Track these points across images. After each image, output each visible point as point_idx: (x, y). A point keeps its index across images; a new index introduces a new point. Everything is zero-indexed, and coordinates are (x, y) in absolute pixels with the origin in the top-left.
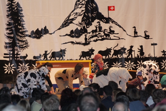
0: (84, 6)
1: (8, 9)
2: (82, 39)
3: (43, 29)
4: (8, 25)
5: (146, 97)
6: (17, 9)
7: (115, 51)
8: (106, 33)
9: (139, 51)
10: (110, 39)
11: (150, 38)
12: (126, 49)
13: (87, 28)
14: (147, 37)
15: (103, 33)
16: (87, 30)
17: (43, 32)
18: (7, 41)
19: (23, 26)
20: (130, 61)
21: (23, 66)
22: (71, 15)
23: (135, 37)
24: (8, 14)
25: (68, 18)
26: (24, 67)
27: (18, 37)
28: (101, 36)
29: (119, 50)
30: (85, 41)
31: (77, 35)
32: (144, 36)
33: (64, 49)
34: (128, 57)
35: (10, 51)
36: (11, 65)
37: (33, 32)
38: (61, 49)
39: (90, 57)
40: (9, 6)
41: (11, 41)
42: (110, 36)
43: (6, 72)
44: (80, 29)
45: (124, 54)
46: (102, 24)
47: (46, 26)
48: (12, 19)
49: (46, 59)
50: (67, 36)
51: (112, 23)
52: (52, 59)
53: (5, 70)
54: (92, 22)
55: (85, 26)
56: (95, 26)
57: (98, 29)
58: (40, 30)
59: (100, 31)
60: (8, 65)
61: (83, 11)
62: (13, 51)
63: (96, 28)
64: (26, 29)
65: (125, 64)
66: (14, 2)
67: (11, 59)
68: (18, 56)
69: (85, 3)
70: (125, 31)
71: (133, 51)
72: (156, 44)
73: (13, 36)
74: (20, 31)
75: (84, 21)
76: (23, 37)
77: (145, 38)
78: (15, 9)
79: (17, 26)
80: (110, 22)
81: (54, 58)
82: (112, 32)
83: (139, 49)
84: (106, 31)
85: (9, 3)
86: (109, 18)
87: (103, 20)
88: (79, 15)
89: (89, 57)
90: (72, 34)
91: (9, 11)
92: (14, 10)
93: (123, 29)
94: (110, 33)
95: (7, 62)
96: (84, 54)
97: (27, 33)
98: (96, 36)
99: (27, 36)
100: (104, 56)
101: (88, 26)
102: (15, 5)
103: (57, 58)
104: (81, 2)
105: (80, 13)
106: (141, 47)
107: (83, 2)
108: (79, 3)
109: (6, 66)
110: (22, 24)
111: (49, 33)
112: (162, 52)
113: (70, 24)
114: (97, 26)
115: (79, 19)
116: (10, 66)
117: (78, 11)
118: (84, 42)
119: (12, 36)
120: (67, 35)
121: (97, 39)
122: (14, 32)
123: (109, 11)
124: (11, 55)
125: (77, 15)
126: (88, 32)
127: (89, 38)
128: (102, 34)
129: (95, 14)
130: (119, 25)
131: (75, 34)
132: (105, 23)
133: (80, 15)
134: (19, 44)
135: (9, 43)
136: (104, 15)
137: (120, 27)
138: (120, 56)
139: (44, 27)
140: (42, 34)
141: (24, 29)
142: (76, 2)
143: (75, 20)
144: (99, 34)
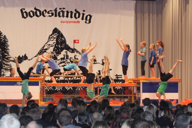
0: (55, 39)
3: (24, 56)
8: (72, 60)
13: (57, 56)
16: (57, 58)
17: (24, 58)
19: (8, 54)
22: (45, 46)
23: (94, 63)
25: (42, 48)
27: (5, 62)
28: (68, 63)
32: (102, 63)
46: (69, 53)
51: (77, 52)
54: (61, 52)
55: (55, 55)
57: (65, 57)
58: (21, 56)
59: (67, 58)
61: (54, 43)
63: (64, 56)
64: (11, 56)
66: (2, 34)
68: (4, 76)
72: (111, 70)
74: (6, 57)
75: (55, 51)
76: (8, 61)
79: (4, 53)
80: (75, 52)
83: (97, 73)
84: (71, 58)
86: (75, 49)
87: (69, 50)
89: (58, 78)
97: (11, 59)
98: (64, 62)
99: (11, 61)
100: (70, 78)
101: (58, 55)
102: (3, 37)
104: (53, 36)
106: (99, 71)
107: (55, 37)
108: (52, 37)
110: (8, 52)
111: (28, 59)
112: (116, 76)
113: (44, 53)
114: (65, 54)
115: (51, 49)
117: (51, 43)
121: (64, 65)
122: (1, 58)
125: (50, 46)
128: (69, 61)
129: (63, 45)
132: (71, 53)
133: (52, 46)
134: (5, 67)
136: (70, 46)
139: (25, 54)
140: (23, 59)
141: (9, 55)
142: (50, 36)
143: (48, 49)
144: (66, 61)
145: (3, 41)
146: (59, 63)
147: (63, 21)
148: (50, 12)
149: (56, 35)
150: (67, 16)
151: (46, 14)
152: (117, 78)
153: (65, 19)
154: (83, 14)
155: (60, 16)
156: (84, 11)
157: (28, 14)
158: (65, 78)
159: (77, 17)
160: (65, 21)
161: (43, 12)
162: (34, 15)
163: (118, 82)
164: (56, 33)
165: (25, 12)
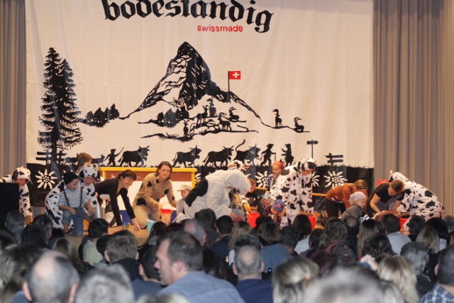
0: (185, 70)
1: (47, 72)
2: (178, 129)
3: (110, 109)
4: (45, 100)
5: (295, 238)
6: (63, 72)
7: (239, 152)
8: (223, 119)
9: (284, 153)
10: (231, 131)
11: (304, 130)
12: (260, 150)
13: (188, 109)
14: (299, 129)
15: (218, 119)
16: (188, 113)
17: (110, 115)
18: (44, 129)
19: (72, 104)
20: (266, 172)
22: (161, 85)
23: (277, 128)
24: (46, 80)
25: (154, 90)
27: (64, 123)
28: (214, 126)
29: (247, 151)
30: (183, 132)
31: (169, 122)
32: (294, 127)
34: (264, 165)
35: (47, 147)
36: (48, 173)
37: (90, 114)
38: (140, 147)
39: (193, 163)
40: (49, 66)
41: (50, 129)
42: (230, 126)
43: (39, 187)
44: (175, 112)
45: (255, 160)
46: (217, 103)
47: (114, 104)
48: (53, 89)
49: (112, 164)
50: (151, 123)
51: (235, 101)
52: (124, 164)
53: (38, 181)
54: (198, 101)
55: (184, 106)
56: (203, 106)
57: (208, 112)
58: (103, 110)
59: (212, 115)
60: (44, 173)
61: (181, 78)
62: (54, 147)
63: (206, 109)
64: (78, 109)
65: (256, 177)
66: (58, 58)
67: (49, 161)
68: (63, 157)
69: (187, 64)
70: (258, 116)
71: (273, 154)
72: (316, 142)
74: (68, 112)
75: (184, 97)
76: (72, 122)
77: (295, 130)
78: (59, 72)
79: (63, 101)
80: (231, 100)
81: (127, 162)
82: (234, 118)
83: (284, 151)
84: (223, 115)
85: (48, 61)
86: (230, 92)
87: (218, 96)
89: (190, 163)
90: (161, 120)
91: (49, 75)
92: (58, 74)
93: (255, 114)
94: (230, 119)
95: (42, 168)
96: (182, 157)
97: (79, 116)
98: (204, 124)
100: (218, 161)
101: (190, 107)
102: (60, 65)
103: (133, 163)
104: (178, 63)
105: (177, 83)
106: (288, 146)
107: (183, 63)
108: (176, 63)
109: (40, 175)
110: (71, 100)
111: (120, 116)
112: (328, 157)
113: (158, 102)
114: (207, 106)
115: (175, 93)
116: (48, 176)
117: (174, 78)
118: (183, 136)
119: (53, 120)
120: (151, 121)
121: (205, 131)
122: (56, 114)
124: (50, 156)
125: (172, 86)
127: (192, 128)
128: (216, 121)
129: (203, 84)
130: (247, 106)
131: (166, 120)
132: (221, 102)
133: (176, 86)
134: (64, 135)
135: (47, 134)
136: (220, 87)
137: (250, 109)
138: (248, 162)
139: (112, 105)
140: (107, 117)
141: (74, 108)
142: (171, 62)
143: (167, 94)
144: (211, 120)
145: (60, 74)
146: (194, 127)
147: (203, 25)
148: (172, 5)
149: (185, 59)
150: (213, 16)
151: (163, 10)
152: (331, 161)
153: (207, 21)
154: (251, 10)
155: (195, 15)
156: (253, 2)
157: (120, 11)
158: (207, 163)
159: (236, 17)
160: (207, 25)
161: (155, 5)
162: (133, 13)
163: (334, 172)
164: (186, 55)
165: (114, 5)
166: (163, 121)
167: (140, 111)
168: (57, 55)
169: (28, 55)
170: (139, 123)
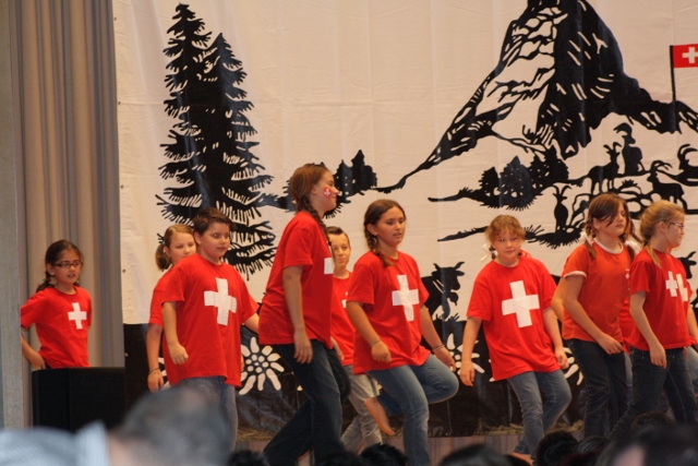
0: (550, 48)
1: (173, 72)
2: (540, 213)
3: (349, 164)
4: (171, 149)
6: (216, 71)
8: (663, 179)
13: (566, 156)
15: (649, 179)
16: (564, 168)
17: (349, 181)
19: (247, 156)
21: (252, 354)
22: (486, 93)
24: (172, 95)
25: (468, 109)
26: (254, 358)
28: (639, 198)
30: (554, 221)
31: (514, 195)
33: (453, 265)
38: (437, 266)
40: (179, 55)
42: (683, 197)
44: (528, 165)
46: (643, 136)
47: (360, 152)
48: (191, 118)
50: (465, 200)
51: (693, 127)
54: (591, 129)
55: (553, 147)
56: (606, 146)
57: (620, 160)
58: (332, 168)
61: (542, 71)
63: (613, 154)
64: (263, 168)
66: (202, 33)
69: (555, 30)
73: (197, 205)
74: (233, 178)
75: (551, 124)
76: (249, 207)
78: (206, 71)
79: (219, 152)
80: (682, 125)
82: (693, 174)
84: (661, 168)
85: (175, 41)
86: (679, 103)
87: (644, 115)
88: (522, 93)
90: (492, 189)
91: (179, 79)
92: (204, 76)
97: (266, 189)
99: (268, 200)
101: (570, 148)
102: (206, 51)
104: (532, 30)
105: (530, 85)
107: (545, 30)
108: (525, 31)
110: (241, 145)
111: (380, 185)
113: (480, 141)
114: (615, 144)
115: (526, 114)
117: (521, 71)
118: (553, 231)
119: (195, 202)
120: (464, 193)
122: (204, 185)
123: (676, 70)
125: (516, 93)
126: (571, 177)
127: (577, 207)
128: (643, 184)
129: (603, 85)
131: (505, 189)
132: (654, 132)
133: (528, 94)
136: (648, 90)
139: (353, 156)
141: (253, 167)
142: (510, 29)
143: (503, 117)
144: (629, 184)
145: (211, 74)
146: (583, 204)
149: (550, 18)
164: (550, 7)
166: (496, 192)
167: (434, 167)
168: (198, 24)
169: (117, 26)
170: (431, 200)
